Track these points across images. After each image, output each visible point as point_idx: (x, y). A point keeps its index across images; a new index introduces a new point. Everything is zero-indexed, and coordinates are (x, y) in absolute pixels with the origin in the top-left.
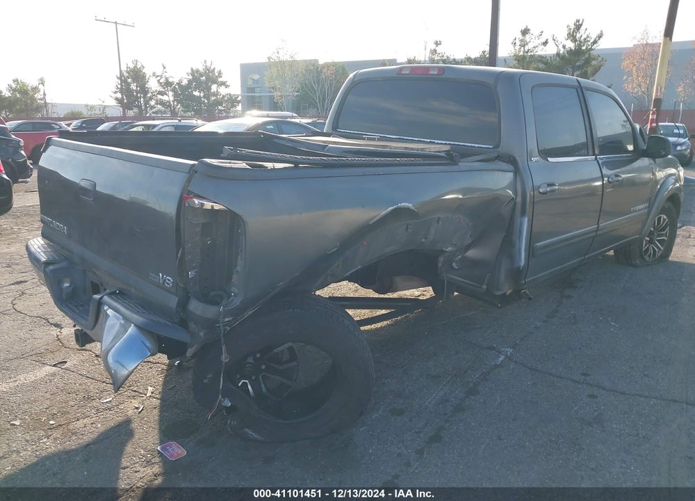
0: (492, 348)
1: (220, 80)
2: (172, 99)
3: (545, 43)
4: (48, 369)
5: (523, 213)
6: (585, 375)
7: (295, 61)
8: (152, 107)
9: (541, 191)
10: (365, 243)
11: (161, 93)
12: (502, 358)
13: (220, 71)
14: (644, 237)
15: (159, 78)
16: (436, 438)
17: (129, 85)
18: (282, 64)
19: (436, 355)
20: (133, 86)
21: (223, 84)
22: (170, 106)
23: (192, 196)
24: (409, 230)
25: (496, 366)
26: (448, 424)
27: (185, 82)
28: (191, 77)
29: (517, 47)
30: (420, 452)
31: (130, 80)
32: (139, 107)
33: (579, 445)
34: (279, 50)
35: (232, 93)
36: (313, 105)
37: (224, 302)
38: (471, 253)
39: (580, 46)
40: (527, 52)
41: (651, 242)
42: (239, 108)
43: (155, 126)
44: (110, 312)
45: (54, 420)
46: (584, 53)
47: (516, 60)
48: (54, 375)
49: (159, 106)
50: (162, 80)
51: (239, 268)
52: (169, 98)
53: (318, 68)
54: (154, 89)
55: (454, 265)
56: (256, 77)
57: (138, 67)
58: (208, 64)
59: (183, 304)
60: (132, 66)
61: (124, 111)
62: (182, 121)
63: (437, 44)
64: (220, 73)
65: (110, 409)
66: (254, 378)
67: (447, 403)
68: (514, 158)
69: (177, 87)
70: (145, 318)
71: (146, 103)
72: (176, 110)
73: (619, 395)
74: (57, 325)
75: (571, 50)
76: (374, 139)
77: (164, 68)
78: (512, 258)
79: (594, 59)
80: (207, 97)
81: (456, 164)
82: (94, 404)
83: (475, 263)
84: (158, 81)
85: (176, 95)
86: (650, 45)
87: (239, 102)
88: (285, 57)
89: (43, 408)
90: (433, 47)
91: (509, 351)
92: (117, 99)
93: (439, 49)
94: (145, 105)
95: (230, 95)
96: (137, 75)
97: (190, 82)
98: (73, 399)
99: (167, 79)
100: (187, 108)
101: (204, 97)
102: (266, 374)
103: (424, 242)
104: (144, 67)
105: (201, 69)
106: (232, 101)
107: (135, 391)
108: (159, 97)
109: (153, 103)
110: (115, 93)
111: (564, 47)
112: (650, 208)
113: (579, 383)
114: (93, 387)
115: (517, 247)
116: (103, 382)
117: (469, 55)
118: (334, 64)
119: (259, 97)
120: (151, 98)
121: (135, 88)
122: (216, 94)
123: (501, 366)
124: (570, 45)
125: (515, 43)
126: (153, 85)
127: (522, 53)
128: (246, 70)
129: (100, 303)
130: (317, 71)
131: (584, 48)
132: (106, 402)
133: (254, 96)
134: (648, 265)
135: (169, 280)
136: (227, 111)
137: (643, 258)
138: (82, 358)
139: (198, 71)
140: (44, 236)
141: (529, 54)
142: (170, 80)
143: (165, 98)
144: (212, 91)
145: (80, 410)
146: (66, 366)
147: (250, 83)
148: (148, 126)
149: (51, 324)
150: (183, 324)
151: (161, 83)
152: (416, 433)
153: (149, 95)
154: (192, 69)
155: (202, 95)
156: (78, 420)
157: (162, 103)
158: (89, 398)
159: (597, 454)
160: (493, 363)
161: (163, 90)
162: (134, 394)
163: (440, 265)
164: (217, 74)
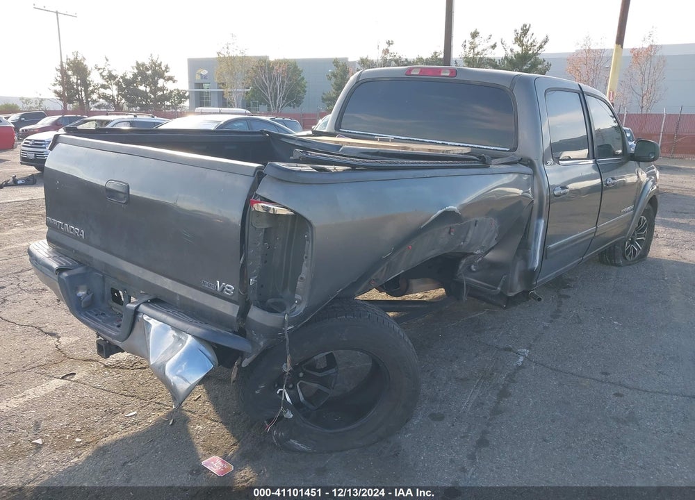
0: (510, 350)
1: (166, 74)
2: (115, 93)
3: (494, 47)
4: (57, 383)
5: (540, 216)
6: (606, 374)
7: (245, 57)
8: (94, 101)
9: (555, 193)
10: (410, 247)
11: (103, 87)
12: (521, 359)
13: (167, 66)
14: (629, 237)
15: (101, 71)
16: (483, 442)
17: (69, 77)
18: (231, 61)
19: (457, 358)
20: (74, 79)
21: (170, 78)
22: (113, 100)
23: (259, 200)
24: (452, 234)
25: (519, 368)
26: (490, 428)
27: (129, 76)
28: (136, 71)
29: (467, 49)
30: (472, 457)
31: (70, 73)
32: (80, 101)
33: (622, 444)
34: (229, 46)
35: (180, 89)
36: (263, 101)
37: (288, 310)
38: (490, 256)
39: (527, 50)
40: (477, 54)
41: (632, 242)
42: (187, 104)
43: (108, 122)
44: (152, 321)
45: (80, 437)
46: (530, 57)
47: (466, 62)
48: (64, 388)
49: (101, 100)
50: (105, 73)
51: (303, 275)
52: (113, 91)
53: (269, 65)
54: (96, 82)
55: (473, 267)
56: (204, 72)
57: (79, 59)
58: (155, 59)
59: (243, 313)
60: (72, 58)
61: (65, 105)
62: (138, 117)
63: (389, 43)
64: (167, 68)
65: (137, 423)
66: (291, 386)
67: (484, 406)
68: (531, 161)
69: (121, 80)
70: (204, 328)
71: (88, 96)
72: (121, 104)
73: (643, 393)
74: (52, 334)
75: (518, 54)
76: (387, 141)
77: (107, 60)
78: (526, 259)
79: (540, 64)
80: (154, 92)
81: (488, 167)
82: (118, 417)
83: (493, 265)
84: (101, 74)
85: (120, 89)
86: (592, 51)
87: (186, 98)
88: (235, 53)
89: (64, 425)
90: (386, 46)
91: (527, 352)
92: (56, 92)
93: (391, 49)
94: (87, 99)
95: (178, 90)
96: (78, 68)
97: (135, 76)
98: (94, 414)
99: (110, 72)
100: (132, 103)
101: (151, 91)
102: (304, 382)
103: (462, 246)
104: (84, 59)
105: (147, 63)
106: (181, 96)
107: (159, 403)
108: (102, 90)
109: (95, 97)
110: (55, 85)
111: (512, 51)
112: (635, 209)
113: (603, 382)
114: (113, 401)
115: (532, 249)
116: (122, 394)
117: (421, 56)
118: (286, 62)
119: (208, 92)
120: (93, 92)
121: (75, 81)
122: (162, 89)
123: (522, 367)
124: (518, 49)
125: (465, 46)
126: (95, 78)
127: (471, 56)
128: (194, 65)
129: (136, 312)
130: (269, 68)
131: (530, 52)
132: (131, 416)
133: (203, 92)
134: (630, 265)
135: (229, 288)
136: (175, 106)
137: (625, 258)
138: (90, 369)
139: (143, 65)
140: (49, 239)
141: (479, 56)
142: (114, 73)
143: (108, 92)
144: (159, 86)
145: (104, 425)
146: (75, 378)
147: (198, 78)
148: (101, 122)
149: (46, 334)
150: (242, 333)
151: (103, 76)
152: (461, 437)
153: (91, 88)
154: (137, 63)
155: (148, 90)
156: (106, 436)
157: (105, 97)
158: (112, 412)
159: (641, 453)
160: (515, 365)
161: (106, 83)
162: (159, 406)
163: (460, 267)
164: (164, 69)
